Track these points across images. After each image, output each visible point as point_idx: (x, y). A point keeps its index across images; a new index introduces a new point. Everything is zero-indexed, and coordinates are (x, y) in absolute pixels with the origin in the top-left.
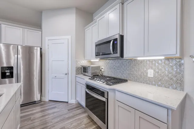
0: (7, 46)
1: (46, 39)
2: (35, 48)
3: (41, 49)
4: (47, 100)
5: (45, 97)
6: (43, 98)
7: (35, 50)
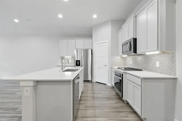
0: (77, 50)
1: (94, 43)
2: (89, 50)
3: (92, 50)
4: (95, 81)
5: (93, 79)
6: (92, 80)
7: (89, 51)
